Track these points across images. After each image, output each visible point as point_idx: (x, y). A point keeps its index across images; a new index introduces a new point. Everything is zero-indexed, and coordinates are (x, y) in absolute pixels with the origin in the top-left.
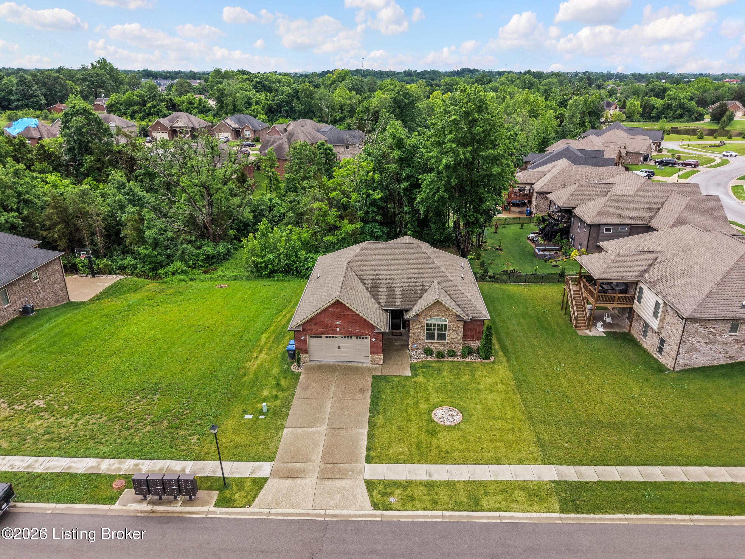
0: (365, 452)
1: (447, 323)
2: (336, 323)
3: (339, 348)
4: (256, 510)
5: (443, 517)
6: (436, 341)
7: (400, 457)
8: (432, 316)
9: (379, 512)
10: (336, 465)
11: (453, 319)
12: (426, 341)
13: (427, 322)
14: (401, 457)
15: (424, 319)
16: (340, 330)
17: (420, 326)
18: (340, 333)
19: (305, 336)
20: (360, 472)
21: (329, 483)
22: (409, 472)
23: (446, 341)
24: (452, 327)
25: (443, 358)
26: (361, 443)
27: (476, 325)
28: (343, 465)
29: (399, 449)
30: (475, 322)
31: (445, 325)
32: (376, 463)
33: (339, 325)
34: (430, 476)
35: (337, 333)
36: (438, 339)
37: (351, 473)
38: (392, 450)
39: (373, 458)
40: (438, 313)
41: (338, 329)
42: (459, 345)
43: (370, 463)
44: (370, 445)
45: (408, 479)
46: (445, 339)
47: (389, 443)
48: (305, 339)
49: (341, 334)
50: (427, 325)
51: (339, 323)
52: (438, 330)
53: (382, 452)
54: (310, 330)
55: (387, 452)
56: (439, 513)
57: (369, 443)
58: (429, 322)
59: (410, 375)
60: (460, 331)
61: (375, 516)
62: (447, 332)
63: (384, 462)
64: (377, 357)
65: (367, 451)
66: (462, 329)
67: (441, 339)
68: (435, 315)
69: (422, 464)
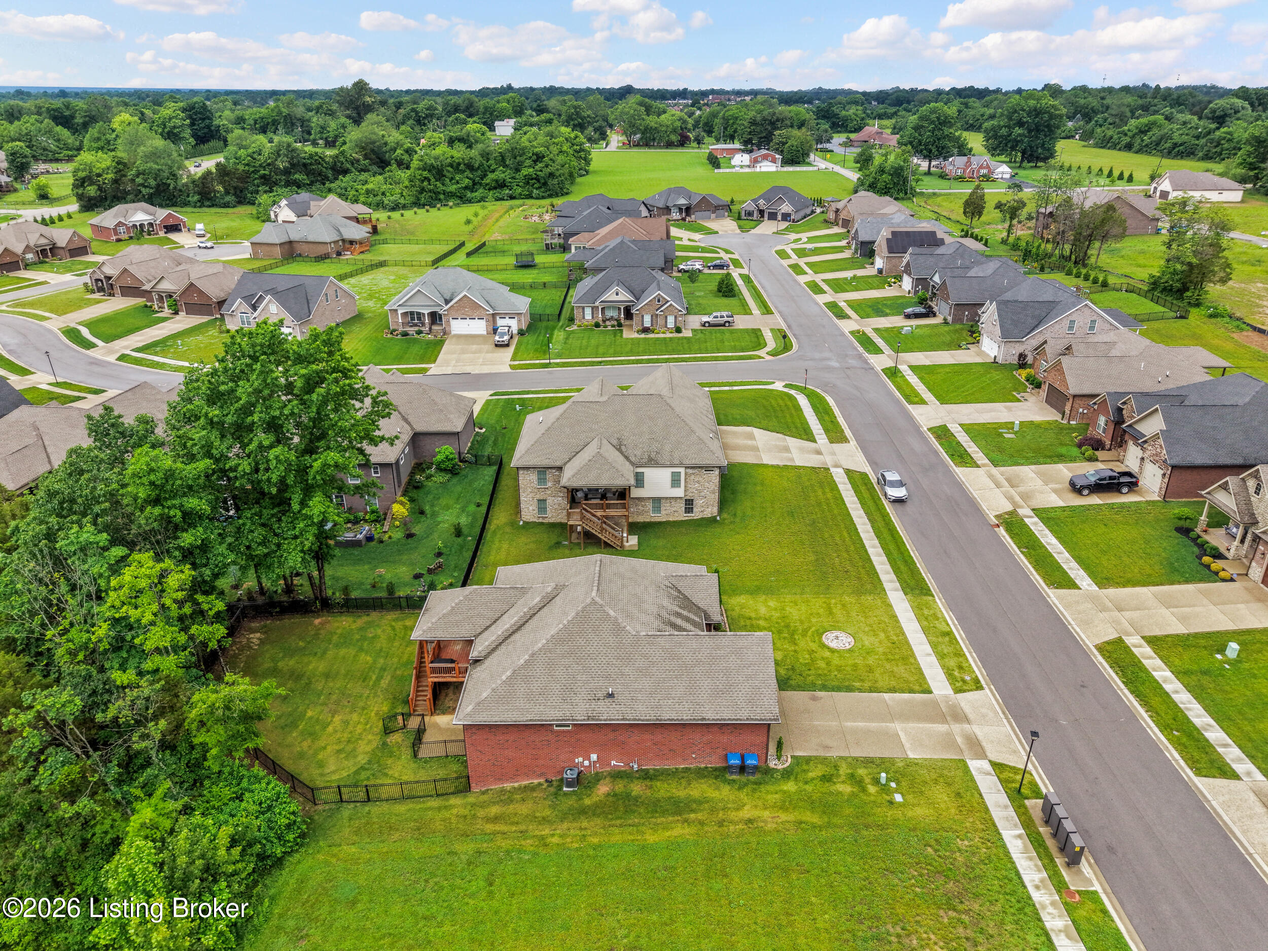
9: (985, 686)
21: (971, 717)
56: (967, 654)
61: (990, 688)
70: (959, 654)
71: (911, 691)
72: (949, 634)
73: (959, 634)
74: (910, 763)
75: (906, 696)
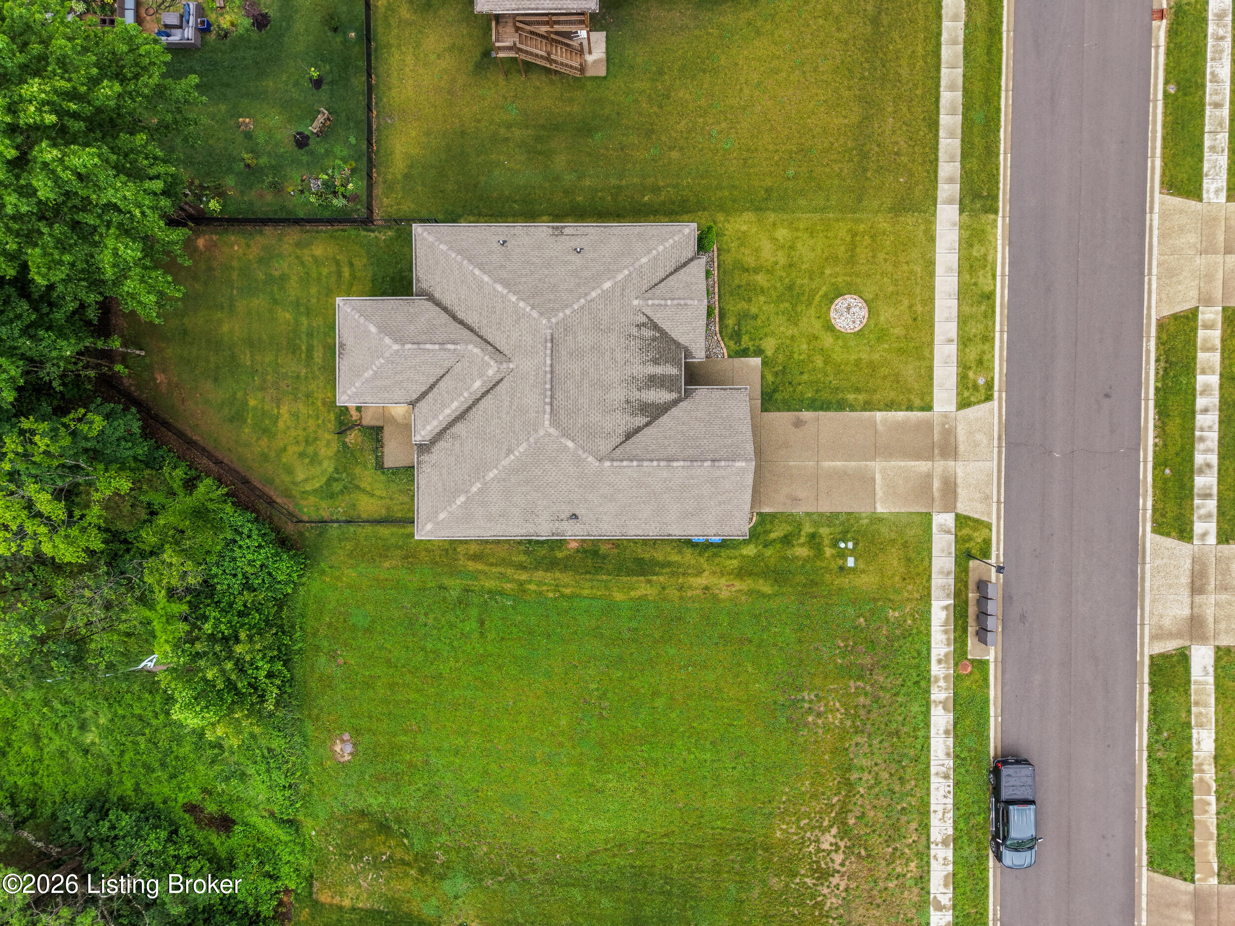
0: (915, 413)
4: (994, 516)
5: (1001, 331)
9: (996, 395)
10: (935, 444)
14: (922, 371)
20: (945, 416)
21: (962, 448)
22: (945, 363)
26: (899, 419)
28: (935, 436)
34: (952, 341)
37: (947, 426)
39: (924, 401)
43: (932, 405)
44: (903, 407)
56: (997, 335)
57: (899, 409)
59: (759, 358)
61: (1000, 398)
65: (913, 411)
70: (987, 339)
71: (910, 408)
72: (989, 297)
73: (1001, 295)
74: (875, 519)
75: (901, 415)
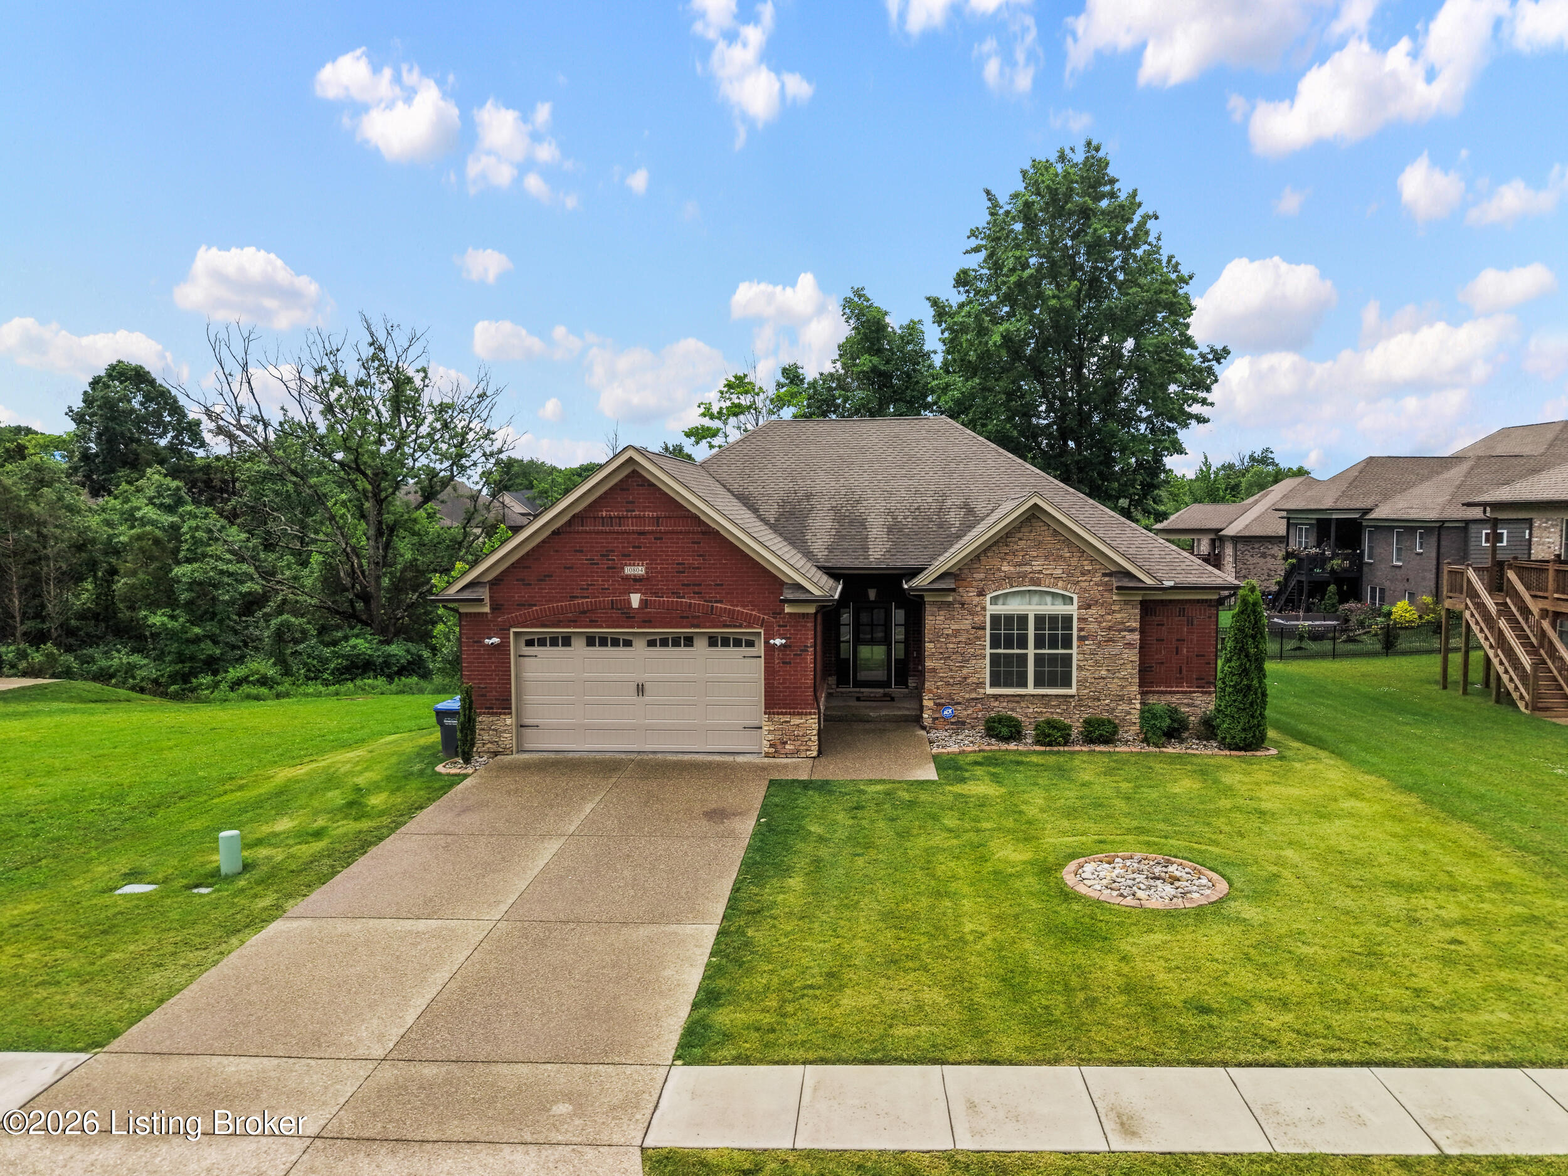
0: (684, 1012)
1: (1072, 609)
2: (628, 571)
3: (641, 689)
6: (1031, 690)
7: (900, 1031)
8: (1009, 579)
10: (480, 1068)
11: (1095, 592)
12: (989, 691)
13: (992, 609)
14: (912, 1031)
15: (981, 593)
16: (644, 603)
17: (966, 624)
18: (644, 618)
19: (503, 632)
20: (627, 1106)
22: (972, 1106)
23: (1073, 691)
24: (1093, 626)
25: (1065, 744)
26: (667, 973)
27: (1190, 623)
28: (523, 1069)
29: (890, 995)
30: (1182, 612)
31: (1068, 619)
32: (743, 1060)
33: (637, 580)
34: (1127, 1127)
35: (628, 617)
36: (1038, 683)
37: (562, 1108)
38: (848, 1000)
39: (727, 1037)
40: (1037, 565)
41: (635, 599)
42: (1125, 707)
43: (704, 1061)
44: (722, 983)
45: (966, 1143)
46: (1067, 683)
47: (831, 975)
48: (503, 648)
49: (648, 622)
50: (995, 619)
51: (639, 570)
52: (1039, 644)
53: (790, 1009)
54: (521, 605)
55: (821, 1009)
57: (713, 972)
58: (1001, 609)
59: (936, 778)
60: (1129, 645)
62: (1074, 651)
63: (800, 1054)
64: (796, 721)
65: (695, 1006)
66: (1136, 636)
67: (1053, 684)
68: (1024, 575)
69: (1056, 1061)
